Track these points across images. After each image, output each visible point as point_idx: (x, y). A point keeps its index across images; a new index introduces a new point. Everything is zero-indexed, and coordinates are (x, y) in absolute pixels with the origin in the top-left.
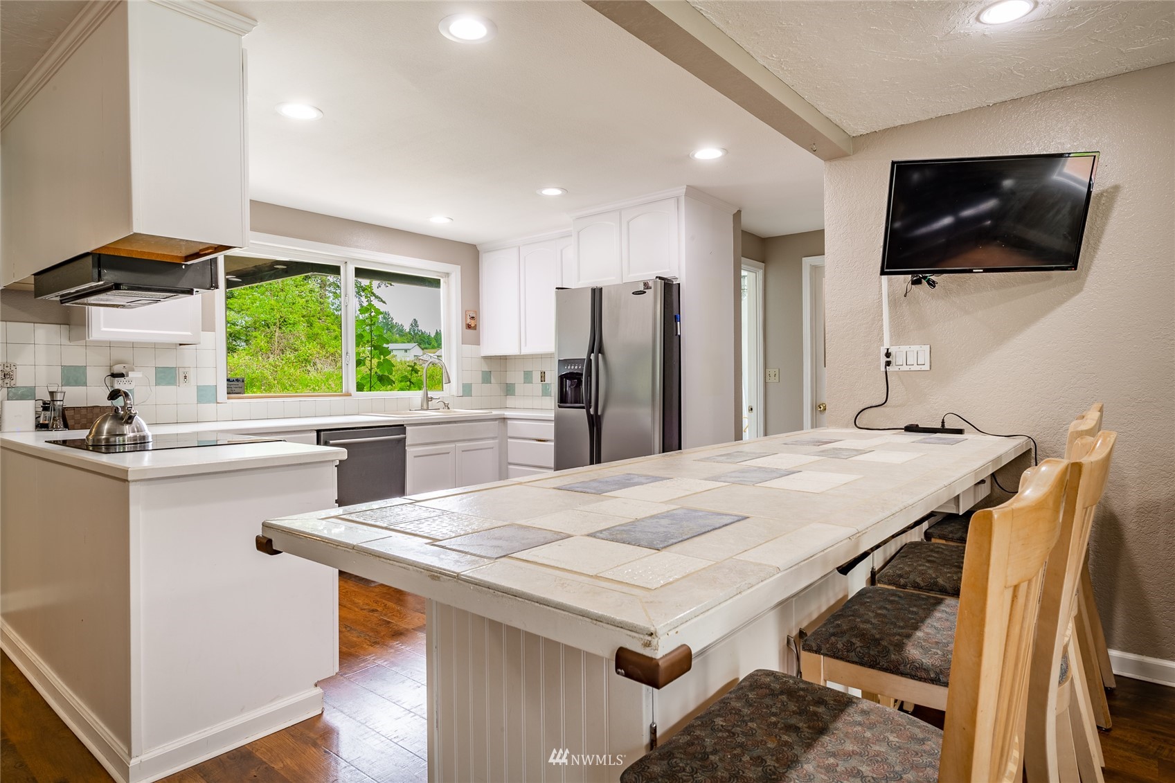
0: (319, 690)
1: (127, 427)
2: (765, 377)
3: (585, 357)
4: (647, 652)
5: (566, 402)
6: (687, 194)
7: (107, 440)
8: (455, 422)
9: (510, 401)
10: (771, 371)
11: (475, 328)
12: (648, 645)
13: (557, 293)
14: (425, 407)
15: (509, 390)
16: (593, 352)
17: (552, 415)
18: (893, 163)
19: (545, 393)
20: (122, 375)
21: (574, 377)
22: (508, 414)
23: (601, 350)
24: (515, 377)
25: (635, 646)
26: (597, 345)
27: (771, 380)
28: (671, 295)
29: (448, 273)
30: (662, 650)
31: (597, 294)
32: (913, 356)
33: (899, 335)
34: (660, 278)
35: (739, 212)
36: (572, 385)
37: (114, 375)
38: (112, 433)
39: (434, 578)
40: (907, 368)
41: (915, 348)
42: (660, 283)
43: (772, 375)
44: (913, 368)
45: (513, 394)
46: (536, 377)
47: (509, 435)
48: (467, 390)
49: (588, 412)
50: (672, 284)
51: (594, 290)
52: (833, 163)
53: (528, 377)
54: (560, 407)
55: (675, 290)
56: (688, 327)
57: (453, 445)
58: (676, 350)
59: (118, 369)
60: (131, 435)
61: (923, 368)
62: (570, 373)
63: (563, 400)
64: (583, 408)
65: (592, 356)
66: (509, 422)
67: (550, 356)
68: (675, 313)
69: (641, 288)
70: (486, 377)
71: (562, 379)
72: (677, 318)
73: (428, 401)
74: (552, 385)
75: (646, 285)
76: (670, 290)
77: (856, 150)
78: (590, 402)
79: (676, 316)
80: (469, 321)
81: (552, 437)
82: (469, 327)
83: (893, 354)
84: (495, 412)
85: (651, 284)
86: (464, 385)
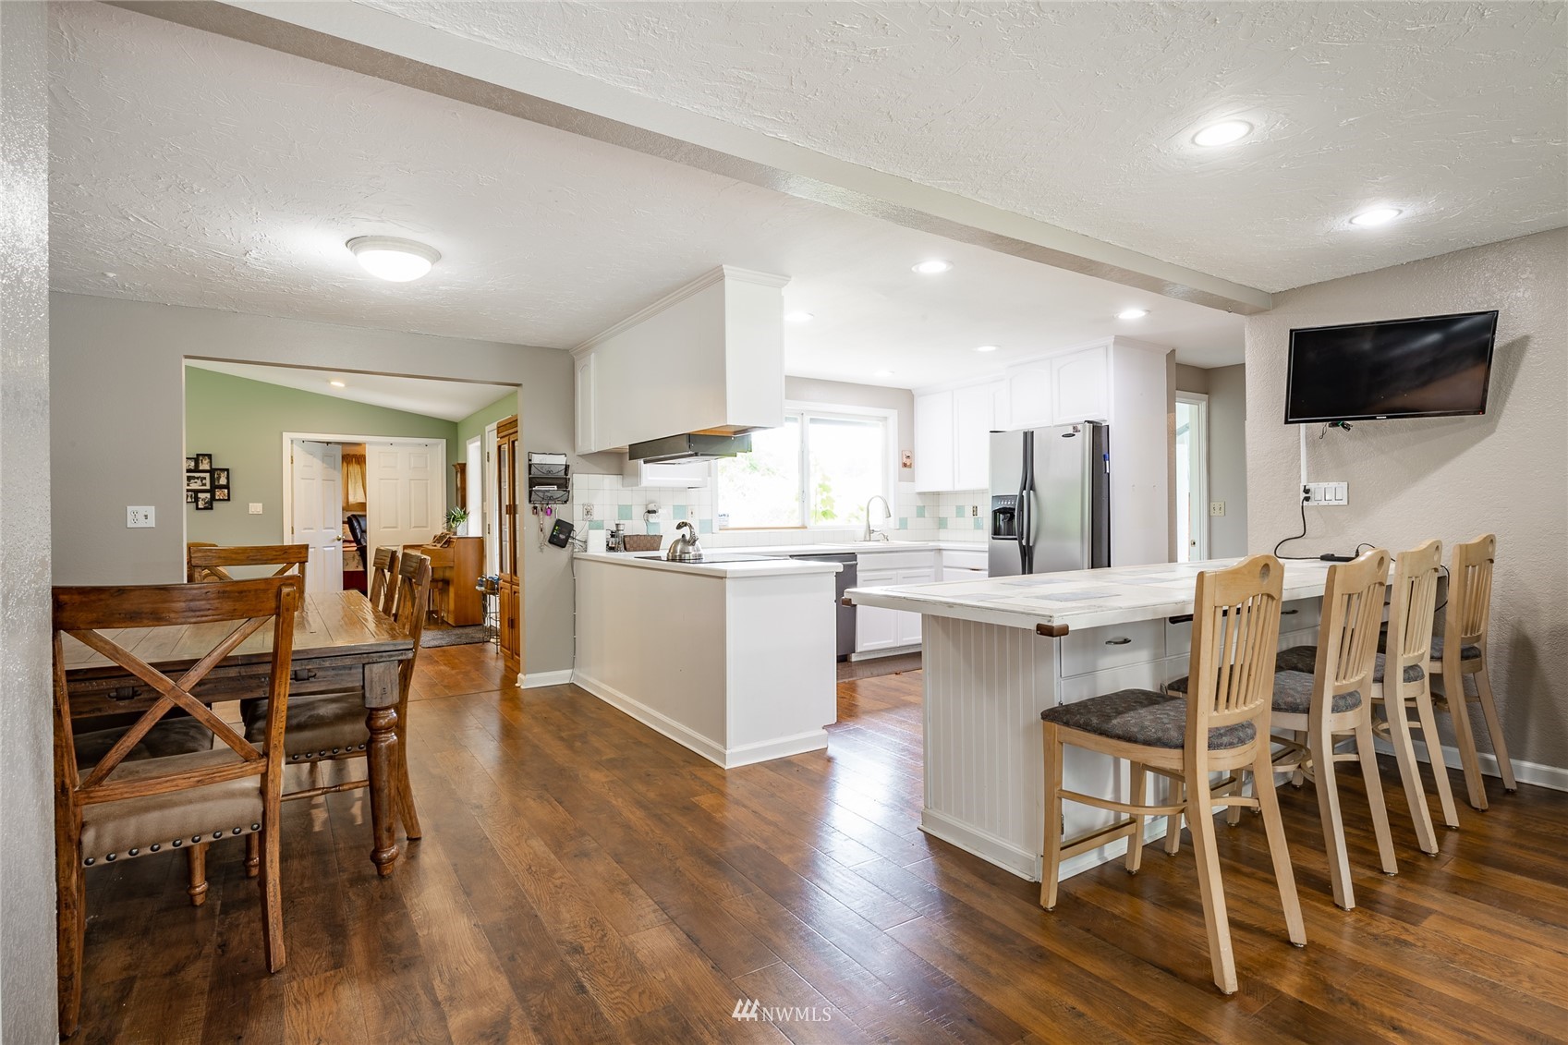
0: (825, 732)
1: (691, 548)
2: (1209, 511)
3: (1018, 494)
4: (1049, 624)
5: (999, 535)
6: (1115, 343)
7: (680, 556)
8: (897, 552)
9: (943, 534)
10: (1216, 504)
11: (910, 466)
12: (1050, 621)
13: (991, 437)
14: (868, 539)
15: (942, 523)
16: (1025, 489)
17: (986, 547)
18: (1291, 331)
19: (978, 526)
20: (654, 512)
21: (1007, 513)
22: (943, 545)
23: (1032, 488)
24: (948, 511)
25: (1044, 622)
26: (1028, 483)
27: (1216, 513)
28: (1100, 437)
29: (886, 418)
30: (1056, 623)
31: (1028, 437)
32: (1331, 492)
33: (1318, 472)
34: (1089, 422)
35: (1174, 351)
36: (1004, 519)
37: (649, 512)
38: (683, 552)
39: (950, 607)
40: (1325, 503)
41: (1333, 484)
42: (1089, 427)
43: (1217, 509)
44: (1331, 503)
45: (945, 527)
46: (969, 511)
47: (944, 564)
48: (903, 524)
49: (1020, 543)
50: (1101, 427)
51: (1025, 434)
52: (1254, 317)
53: (960, 511)
54: (993, 538)
55: (1104, 430)
56: (1117, 466)
57: (894, 572)
58: (1105, 486)
59: (651, 507)
60: (693, 553)
61: (1341, 503)
62: (1003, 508)
63: (996, 532)
64: (1016, 539)
65: (1024, 493)
66: (944, 552)
67: (983, 492)
68: (1105, 452)
69: (1071, 431)
70: (921, 512)
71: (996, 513)
72: (1106, 458)
73: (870, 533)
74: (984, 519)
75: (1075, 429)
76: (1099, 433)
77: (1275, 306)
78: (1022, 534)
79: (1105, 456)
80: (905, 460)
81: (987, 567)
82: (905, 465)
83: (1312, 490)
84: (931, 544)
85: (1080, 427)
86: (901, 519)
